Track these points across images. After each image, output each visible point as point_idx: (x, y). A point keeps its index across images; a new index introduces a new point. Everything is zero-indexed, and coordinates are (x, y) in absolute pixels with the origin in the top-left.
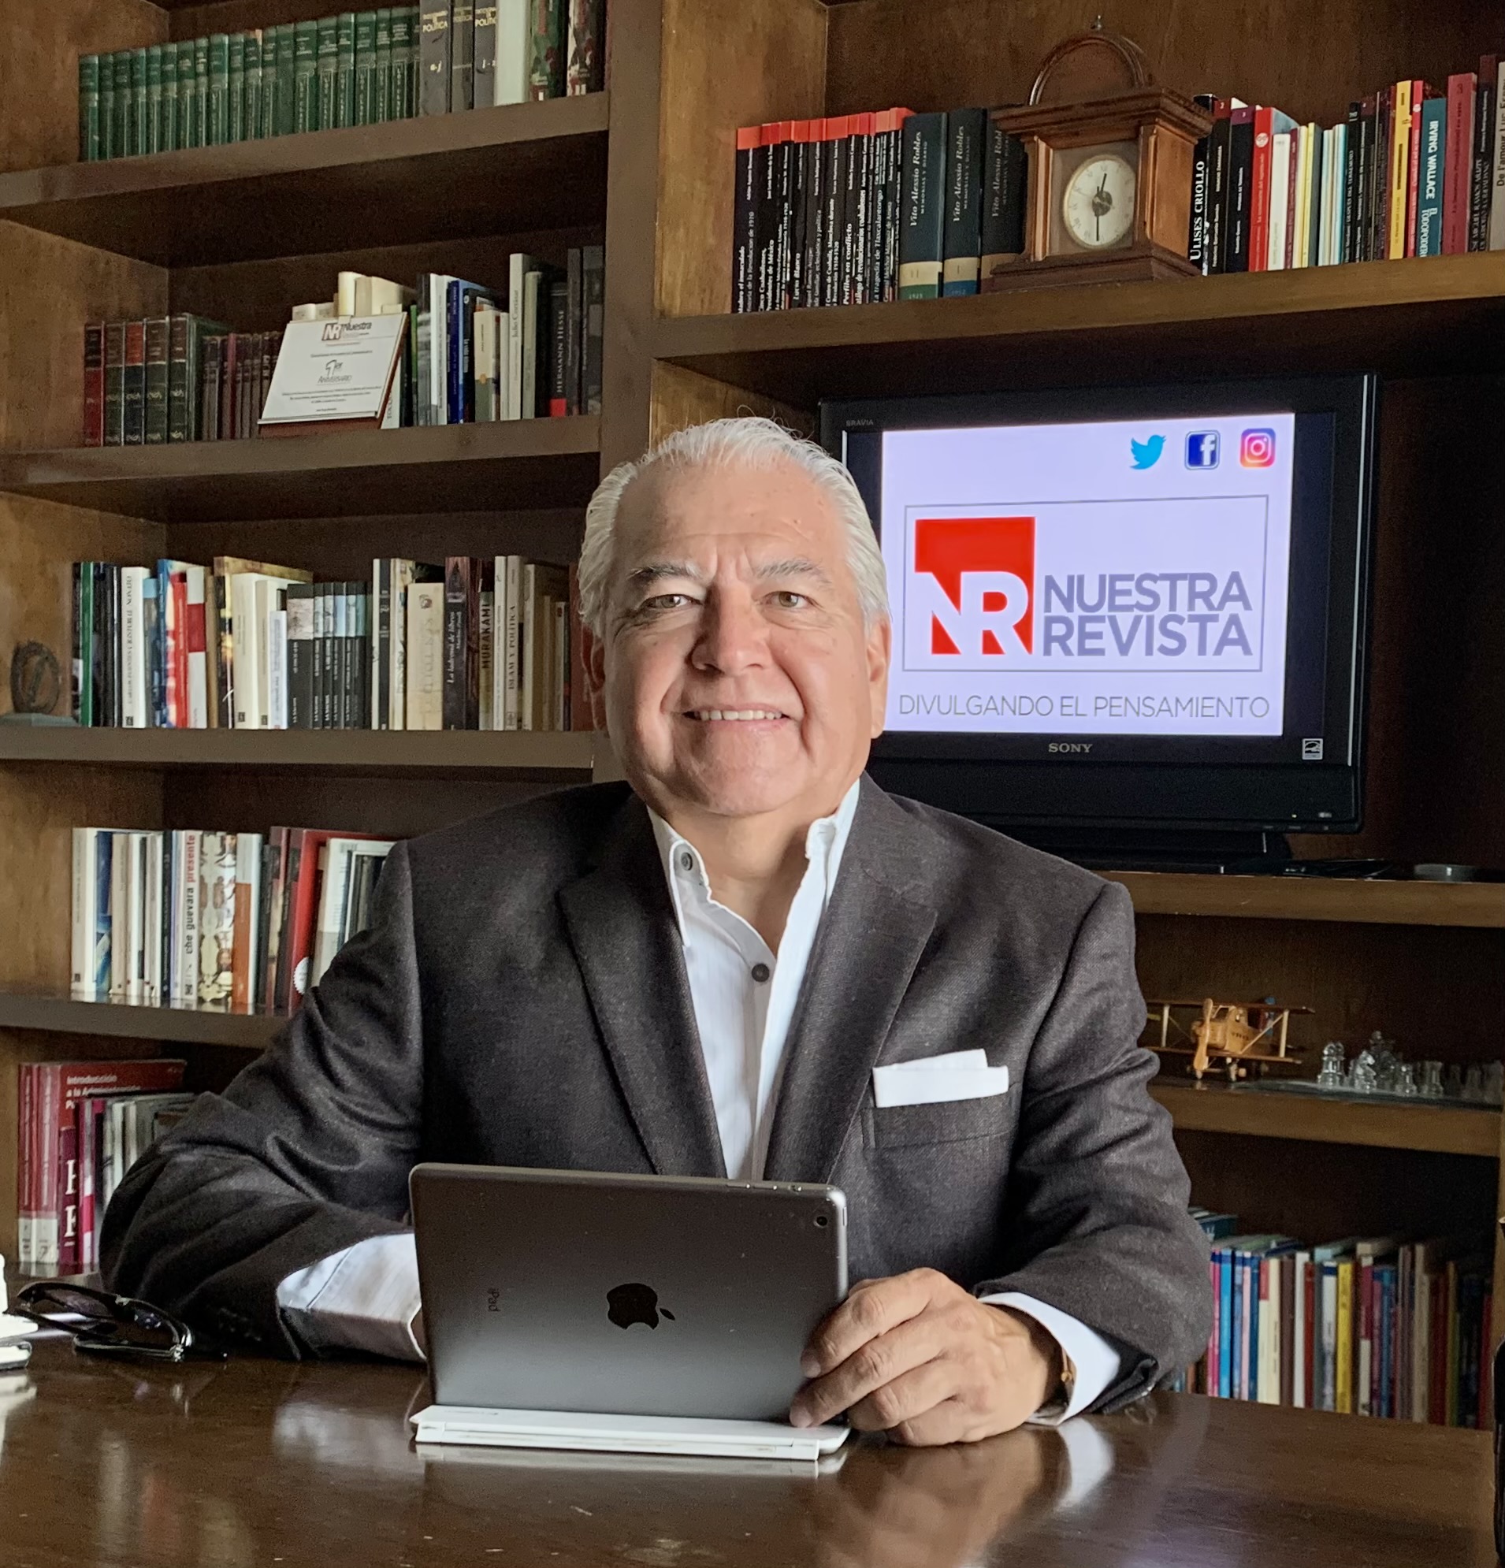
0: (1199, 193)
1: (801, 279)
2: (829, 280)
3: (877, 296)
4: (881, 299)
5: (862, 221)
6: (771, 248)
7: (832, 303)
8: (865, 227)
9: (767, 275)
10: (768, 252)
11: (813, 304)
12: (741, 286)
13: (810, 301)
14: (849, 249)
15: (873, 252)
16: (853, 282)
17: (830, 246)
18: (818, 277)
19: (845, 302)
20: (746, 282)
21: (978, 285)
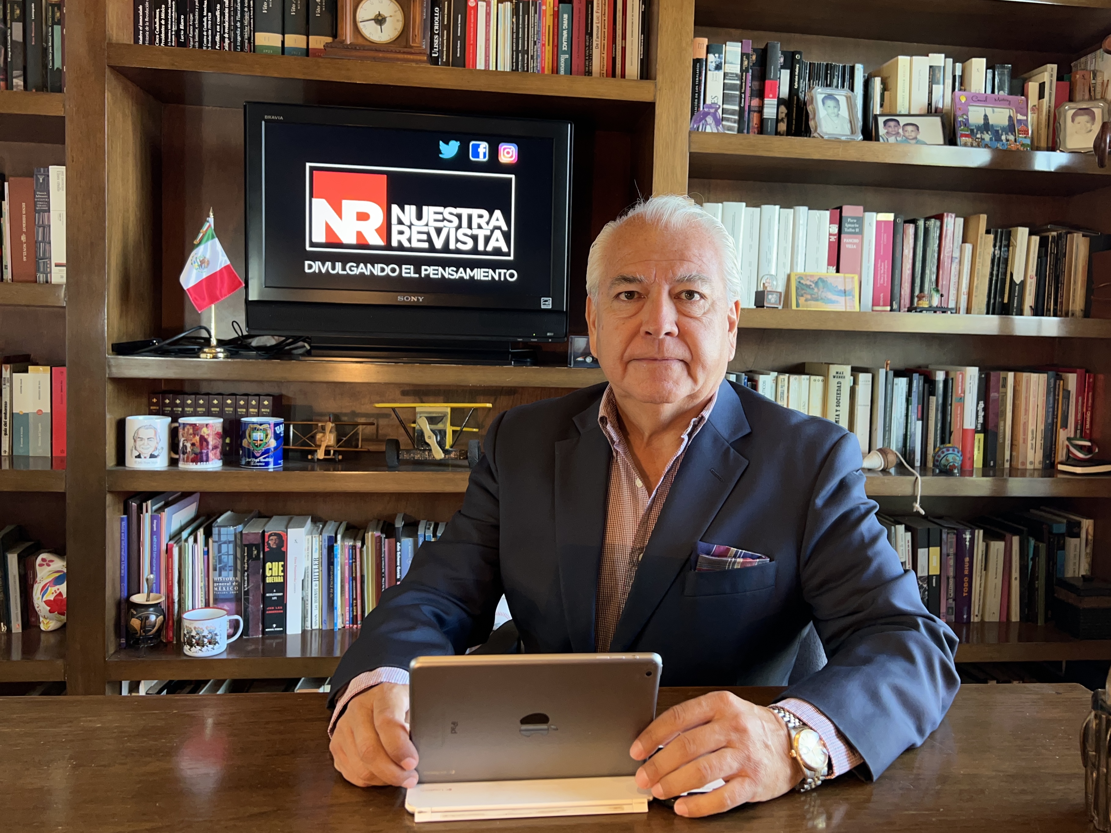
0: (436, 24)
1: (185, 30)
2: (205, 33)
3: (239, 47)
4: (242, 50)
5: (227, 4)
6: (163, 10)
7: (208, 47)
8: (229, 8)
9: (160, 24)
10: (160, 12)
11: (194, 46)
12: (141, 28)
13: (192, 43)
14: (218, 20)
15: (235, 22)
16: (222, 39)
17: (205, 14)
18: (197, 31)
19: (217, 47)
20: (144, 26)
21: (307, 52)
